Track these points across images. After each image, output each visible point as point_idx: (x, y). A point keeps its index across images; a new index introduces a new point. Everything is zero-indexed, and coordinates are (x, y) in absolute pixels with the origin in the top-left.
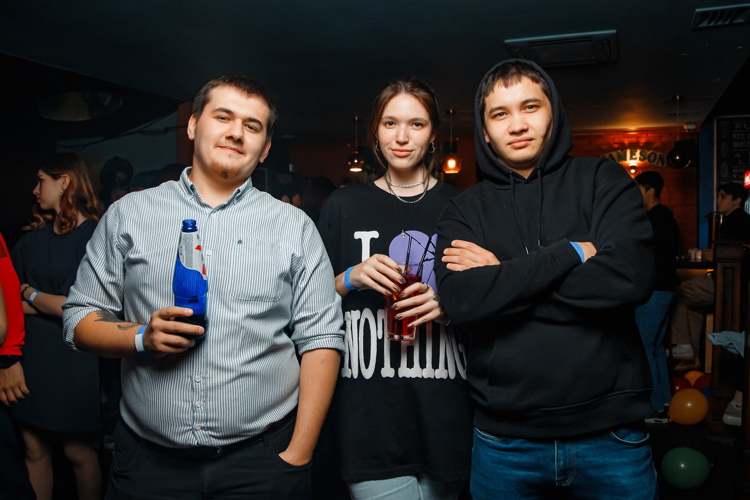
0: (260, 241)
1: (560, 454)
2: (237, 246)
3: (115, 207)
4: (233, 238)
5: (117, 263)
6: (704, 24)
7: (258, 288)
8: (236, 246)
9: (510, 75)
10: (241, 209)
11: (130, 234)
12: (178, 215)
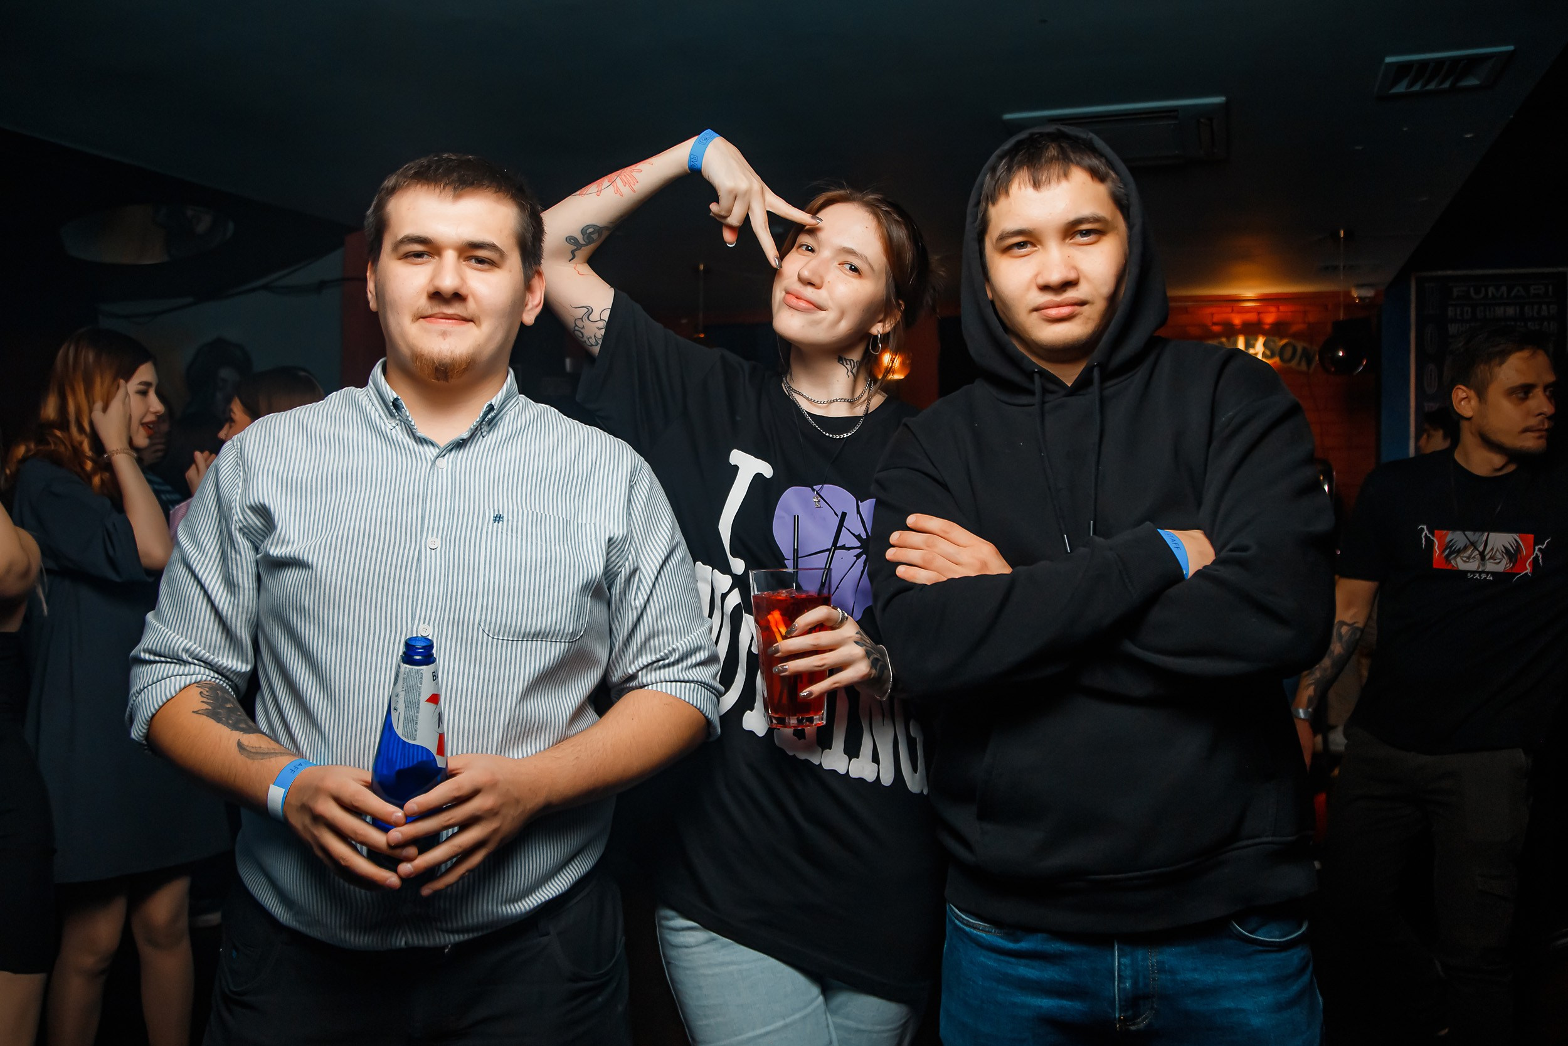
0: (539, 514)
1: (1125, 965)
2: (493, 526)
3: (236, 447)
4: (484, 511)
5: (244, 564)
6: (1401, 88)
7: (537, 615)
8: (490, 527)
9: (1046, 162)
10: (499, 447)
11: (269, 503)
12: (368, 462)
